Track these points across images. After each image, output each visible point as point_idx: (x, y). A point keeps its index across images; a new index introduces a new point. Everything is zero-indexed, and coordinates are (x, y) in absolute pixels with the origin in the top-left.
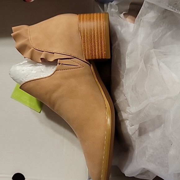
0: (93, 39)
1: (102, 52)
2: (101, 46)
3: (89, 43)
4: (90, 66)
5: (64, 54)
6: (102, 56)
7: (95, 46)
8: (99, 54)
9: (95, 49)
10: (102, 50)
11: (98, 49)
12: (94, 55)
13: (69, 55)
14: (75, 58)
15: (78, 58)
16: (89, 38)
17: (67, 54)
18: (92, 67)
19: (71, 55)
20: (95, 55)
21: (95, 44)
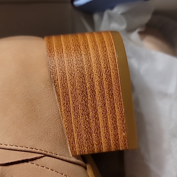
0: (89, 102)
1: (116, 135)
2: (114, 119)
3: (80, 112)
4: (86, 168)
5: (13, 147)
6: (117, 145)
7: (97, 119)
8: (109, 140)
9: (98, 128)
10: (115, 128)
11: (106, 127)
12: (94, 142)
13: (29, 149)
14: (46, 155)
15: (53, 155)
16: (80, 98)
17: (24, 149)
18: (90, 172)
19: (34, 150)
20: (99, 143)
21: (96, 113)
